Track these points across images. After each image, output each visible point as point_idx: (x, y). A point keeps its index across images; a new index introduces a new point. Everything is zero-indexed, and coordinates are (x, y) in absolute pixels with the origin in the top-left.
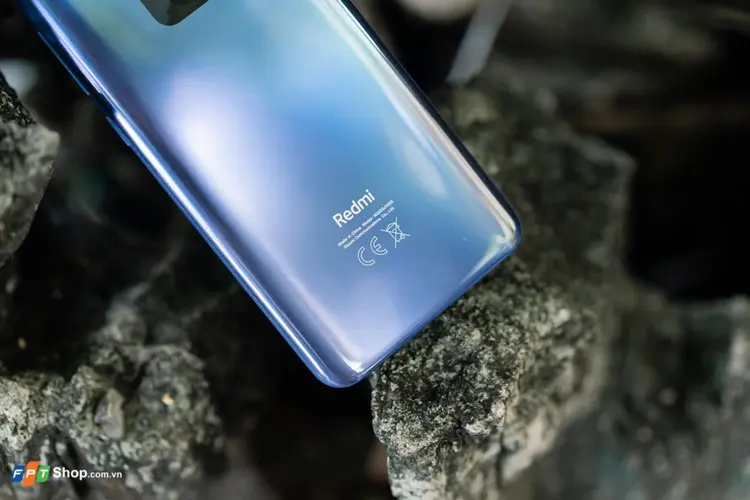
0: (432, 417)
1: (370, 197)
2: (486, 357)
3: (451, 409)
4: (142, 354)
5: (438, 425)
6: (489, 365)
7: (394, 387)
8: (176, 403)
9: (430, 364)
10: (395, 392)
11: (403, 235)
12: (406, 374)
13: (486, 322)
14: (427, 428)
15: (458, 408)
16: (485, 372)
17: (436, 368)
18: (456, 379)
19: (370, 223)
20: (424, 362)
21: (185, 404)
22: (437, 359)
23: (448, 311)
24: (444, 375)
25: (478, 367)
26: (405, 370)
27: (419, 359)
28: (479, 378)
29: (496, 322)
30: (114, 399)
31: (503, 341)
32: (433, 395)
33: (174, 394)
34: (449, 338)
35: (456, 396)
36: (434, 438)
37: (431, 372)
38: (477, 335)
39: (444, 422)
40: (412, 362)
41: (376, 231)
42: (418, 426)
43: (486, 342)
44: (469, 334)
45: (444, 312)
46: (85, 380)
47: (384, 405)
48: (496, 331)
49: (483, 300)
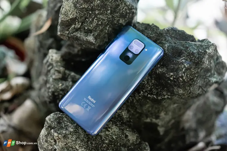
0: (54, 123)
1: (94, 102)
2: (67, 132)
3: (56, 126)
4: (70, 80)
5: (52, 123)
6: (66, 133)
7: (60, 115)
8: (60, 86)
9: (66, 122)
10: (59, 116)
11: (88, 110)
12: (63, 118)
13: (76, 133)
14: (52, 122)
15: (56, 128)
16: (64, 132)
17: (65, 124)
18: (63, 127)
19: (90, 103)
20: (66, 121)
21: (60, 88)
22: (66, 124)
23: (77, 125)
24: (63, 125)
25: (65, 131)
26: (64, 118)
27: (66, 120)
28: (63, 131)
29: (76, 135)
30: (60, 76)
31: (72, 136)
32: (59, 123)
33: (62, 86)
34: (71, 125)
35: (59, 127)
36: (50, 123)
37: (64, 123)
38: (72, 130)
39: (53, 125)
40: (66, 119)
41: (88, 104)
42: (52, 120)
43: (71, 132)
44: (72, 128)
45: (77, 124)
46: (62, 69)
47: (56, 114)
48: (74, 135)
49: (81, 132)
